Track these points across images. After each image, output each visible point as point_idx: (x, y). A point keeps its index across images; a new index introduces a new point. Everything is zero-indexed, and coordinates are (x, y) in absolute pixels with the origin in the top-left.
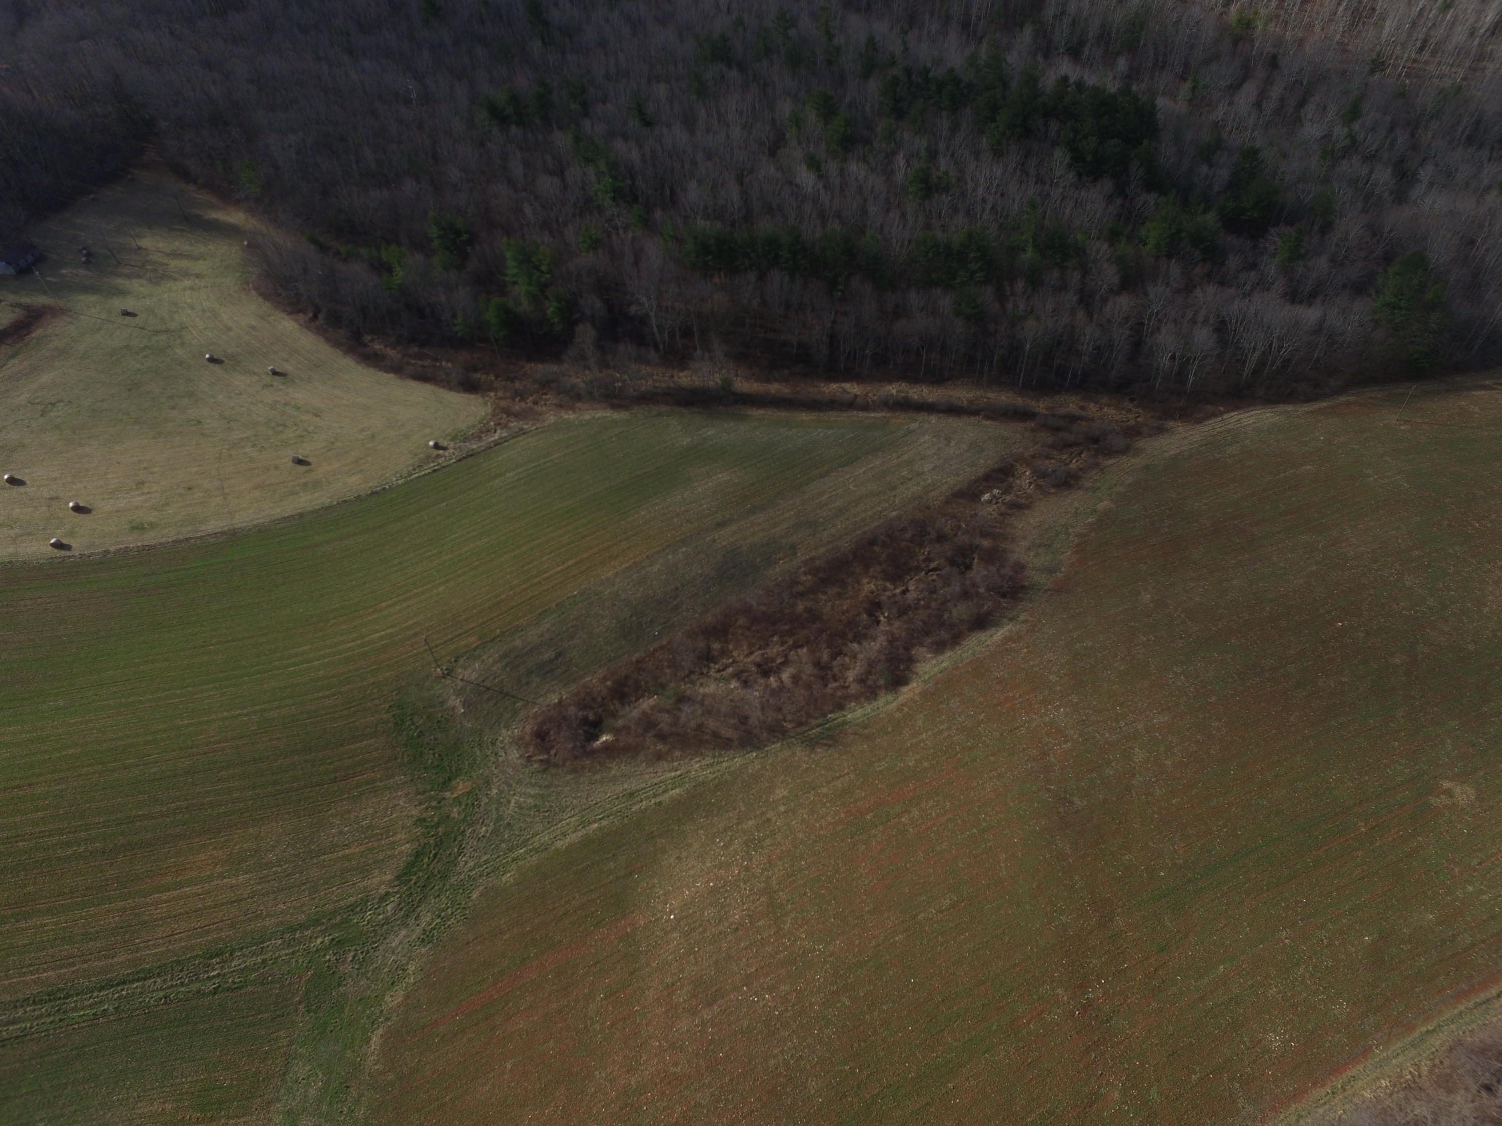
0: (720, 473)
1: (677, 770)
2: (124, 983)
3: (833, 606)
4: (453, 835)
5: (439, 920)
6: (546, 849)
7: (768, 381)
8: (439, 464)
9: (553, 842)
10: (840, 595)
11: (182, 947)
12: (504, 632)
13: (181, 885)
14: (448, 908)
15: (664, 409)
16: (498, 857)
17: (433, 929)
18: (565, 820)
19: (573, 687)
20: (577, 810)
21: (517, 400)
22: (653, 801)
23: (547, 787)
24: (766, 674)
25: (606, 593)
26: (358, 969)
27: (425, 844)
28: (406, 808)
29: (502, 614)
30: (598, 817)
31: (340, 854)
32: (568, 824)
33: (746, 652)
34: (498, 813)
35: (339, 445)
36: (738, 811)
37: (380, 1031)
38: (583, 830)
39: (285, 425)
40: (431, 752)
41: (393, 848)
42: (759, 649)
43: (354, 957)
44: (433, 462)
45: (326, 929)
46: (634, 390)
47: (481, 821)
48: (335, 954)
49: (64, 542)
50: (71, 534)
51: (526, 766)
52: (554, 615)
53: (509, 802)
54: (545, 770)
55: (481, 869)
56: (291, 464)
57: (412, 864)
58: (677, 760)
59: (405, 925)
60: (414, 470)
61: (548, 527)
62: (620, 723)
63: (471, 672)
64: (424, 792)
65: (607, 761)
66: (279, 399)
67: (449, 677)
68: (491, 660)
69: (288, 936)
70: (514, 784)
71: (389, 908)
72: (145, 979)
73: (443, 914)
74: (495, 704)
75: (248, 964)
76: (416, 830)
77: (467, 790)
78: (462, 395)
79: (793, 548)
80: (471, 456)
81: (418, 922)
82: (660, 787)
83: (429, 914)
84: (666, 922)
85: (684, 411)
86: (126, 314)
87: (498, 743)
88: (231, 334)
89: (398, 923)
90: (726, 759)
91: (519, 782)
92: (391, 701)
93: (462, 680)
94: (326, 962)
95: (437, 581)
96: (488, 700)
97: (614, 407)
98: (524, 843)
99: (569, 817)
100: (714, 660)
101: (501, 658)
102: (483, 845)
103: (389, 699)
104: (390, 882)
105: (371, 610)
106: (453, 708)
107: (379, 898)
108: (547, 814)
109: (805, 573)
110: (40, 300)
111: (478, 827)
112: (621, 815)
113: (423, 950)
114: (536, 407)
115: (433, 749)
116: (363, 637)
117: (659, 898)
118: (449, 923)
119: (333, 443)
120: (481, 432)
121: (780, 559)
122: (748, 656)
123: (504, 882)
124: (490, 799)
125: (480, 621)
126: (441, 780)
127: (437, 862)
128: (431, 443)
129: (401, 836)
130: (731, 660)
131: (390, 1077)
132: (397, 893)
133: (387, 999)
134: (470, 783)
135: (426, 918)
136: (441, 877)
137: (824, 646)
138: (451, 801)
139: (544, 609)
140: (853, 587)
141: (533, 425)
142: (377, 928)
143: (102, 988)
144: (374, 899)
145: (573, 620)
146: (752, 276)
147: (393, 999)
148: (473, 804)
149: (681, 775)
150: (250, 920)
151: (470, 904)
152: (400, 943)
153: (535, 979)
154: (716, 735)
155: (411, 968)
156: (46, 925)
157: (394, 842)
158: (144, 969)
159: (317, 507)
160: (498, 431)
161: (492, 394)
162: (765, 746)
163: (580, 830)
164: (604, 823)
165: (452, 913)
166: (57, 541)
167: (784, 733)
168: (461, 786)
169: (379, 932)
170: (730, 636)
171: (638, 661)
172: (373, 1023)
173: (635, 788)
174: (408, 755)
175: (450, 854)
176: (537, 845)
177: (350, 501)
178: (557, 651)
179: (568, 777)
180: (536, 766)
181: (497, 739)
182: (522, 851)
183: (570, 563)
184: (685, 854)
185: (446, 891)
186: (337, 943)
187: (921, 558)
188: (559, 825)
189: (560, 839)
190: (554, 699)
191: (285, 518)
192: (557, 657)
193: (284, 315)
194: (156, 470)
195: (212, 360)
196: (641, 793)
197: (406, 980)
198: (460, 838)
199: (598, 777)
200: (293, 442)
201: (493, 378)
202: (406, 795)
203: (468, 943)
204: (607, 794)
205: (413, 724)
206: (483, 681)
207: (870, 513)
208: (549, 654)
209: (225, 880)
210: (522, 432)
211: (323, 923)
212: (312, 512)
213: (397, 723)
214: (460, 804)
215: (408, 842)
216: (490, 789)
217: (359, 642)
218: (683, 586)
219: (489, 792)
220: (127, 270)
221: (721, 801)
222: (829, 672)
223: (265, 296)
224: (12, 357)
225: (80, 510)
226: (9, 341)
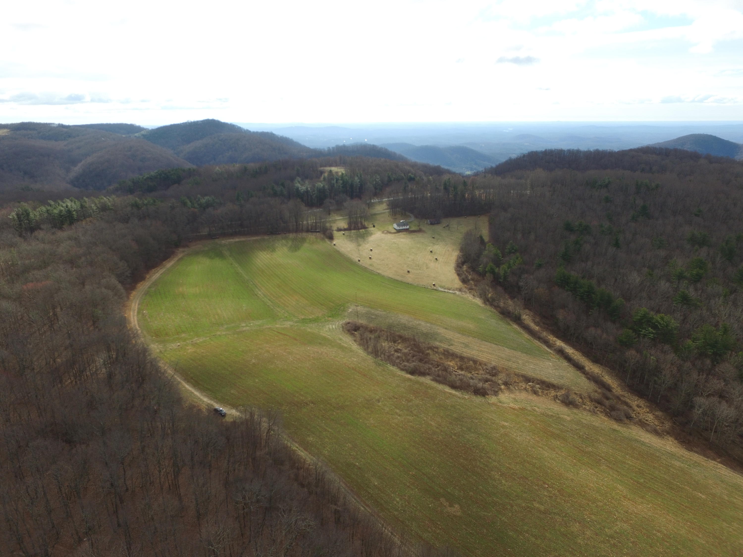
0: (472, 325)
4: (317, 321)
5: (296, 326)
6: (319, 333)
9: (321, 333)
11: (279, 303)
12: (374, 308)
13: (290, 298)
15: (494, 311)
16: (314, 328)
17: (294, 326)
19: (367, 323)
20: (332, 334)
21: (468, 289)
22: (341, 343)
23: (336, 329)
25: (400, 317)
26: (282, 320)
27: (313, 319)
28: (320, 314)
31: (305, 311)
32: (328, 334)
34: (325, 325)
37: (270, 326)
39: (418, 266)
42: (404, 348)
48: (284, 317)
50: (363, 260)
51: (340, 324)
52: (385, 313)
53: (329, 325)
54: (341, 327)
55: (310, 327)
56: (407, 271)
57: (307, 319)
59: (293, 322)
62: (361, 333)
64: (325, 315)
66: (427, 263)
67: (356, 307)
68: (366, 310)
69: (285, 312)
70: (334, 325)
72: (271, 302)
73: (298, 326)
74: (354, 316)
75: (278, 310)
76: (315, 317)
78: (460, 282)
79: (451, 345)
80: (437, 290)
82: (346, 343)
83: (297, 324)
85: (498, 314)
86: (433, 238)
87: (344, 319)
91: (336, 325)
93: (357, 309)
94: (282, 317)
96: (354, 314)
97: (484, 303)
98: (319, 330)
99: (330, 333)
100: (395, 342)
102: (317, 325)
104: (302, 318)
106: (349, 310)
108: (329, 330)
109: (443, 349)
110: (425, 229)
111: (321, 324)
113: (289, 326)
114: (468, 292)
115: (336, 312)
119: (420, 273)
120: (448, 289)
121: (444, 343)
123: (309, 330)
126: (330, 315)
127: (309, 322)
128: (434, 284)
129: (313, 316)
130: (396, 345)
133: (277, 325)
136: (306, 323)
139: (386, 311)
141: (460, 294)
144: (297, 318)
145: (387, 316)
149: (351, 345)
150: (287, 307)
151: (302, 328)
152: (289, 323)
155: (285, 326)
157: (311, 315)
159: (397, 279)
160: (450, 291)
161: (466, 285)
166: (360, 260)
168: (330, 318)
169: (291, 320)
171: (383, 330)
172: (272, 325)
173: (343, 339)
174: (332, 310)
175: (312, 322)
177: (402, 282)
178: (376, 317)
185: (303, 325)
189: (323, 334)
190: (362, 322)
191: (389, 277)
193: (459, 252)
194: (389, 260)
195: (431, 251)
197: (282, 326)
200: (414, 268)
201: (473, 284)
202: (324, 313)
203: (293, 330)
205: (341, 307)
206: (359, 311)
207: (488, 358)
208: (374, 317)
209: (293, 301)
210: (456, 293)
211: (289, 314)
213: (339, 305)
214: (325, 320)
218: (414, 328)
219: (330, 322)
224: (404, 235)
225: (370, 258)
226: (408, 232)
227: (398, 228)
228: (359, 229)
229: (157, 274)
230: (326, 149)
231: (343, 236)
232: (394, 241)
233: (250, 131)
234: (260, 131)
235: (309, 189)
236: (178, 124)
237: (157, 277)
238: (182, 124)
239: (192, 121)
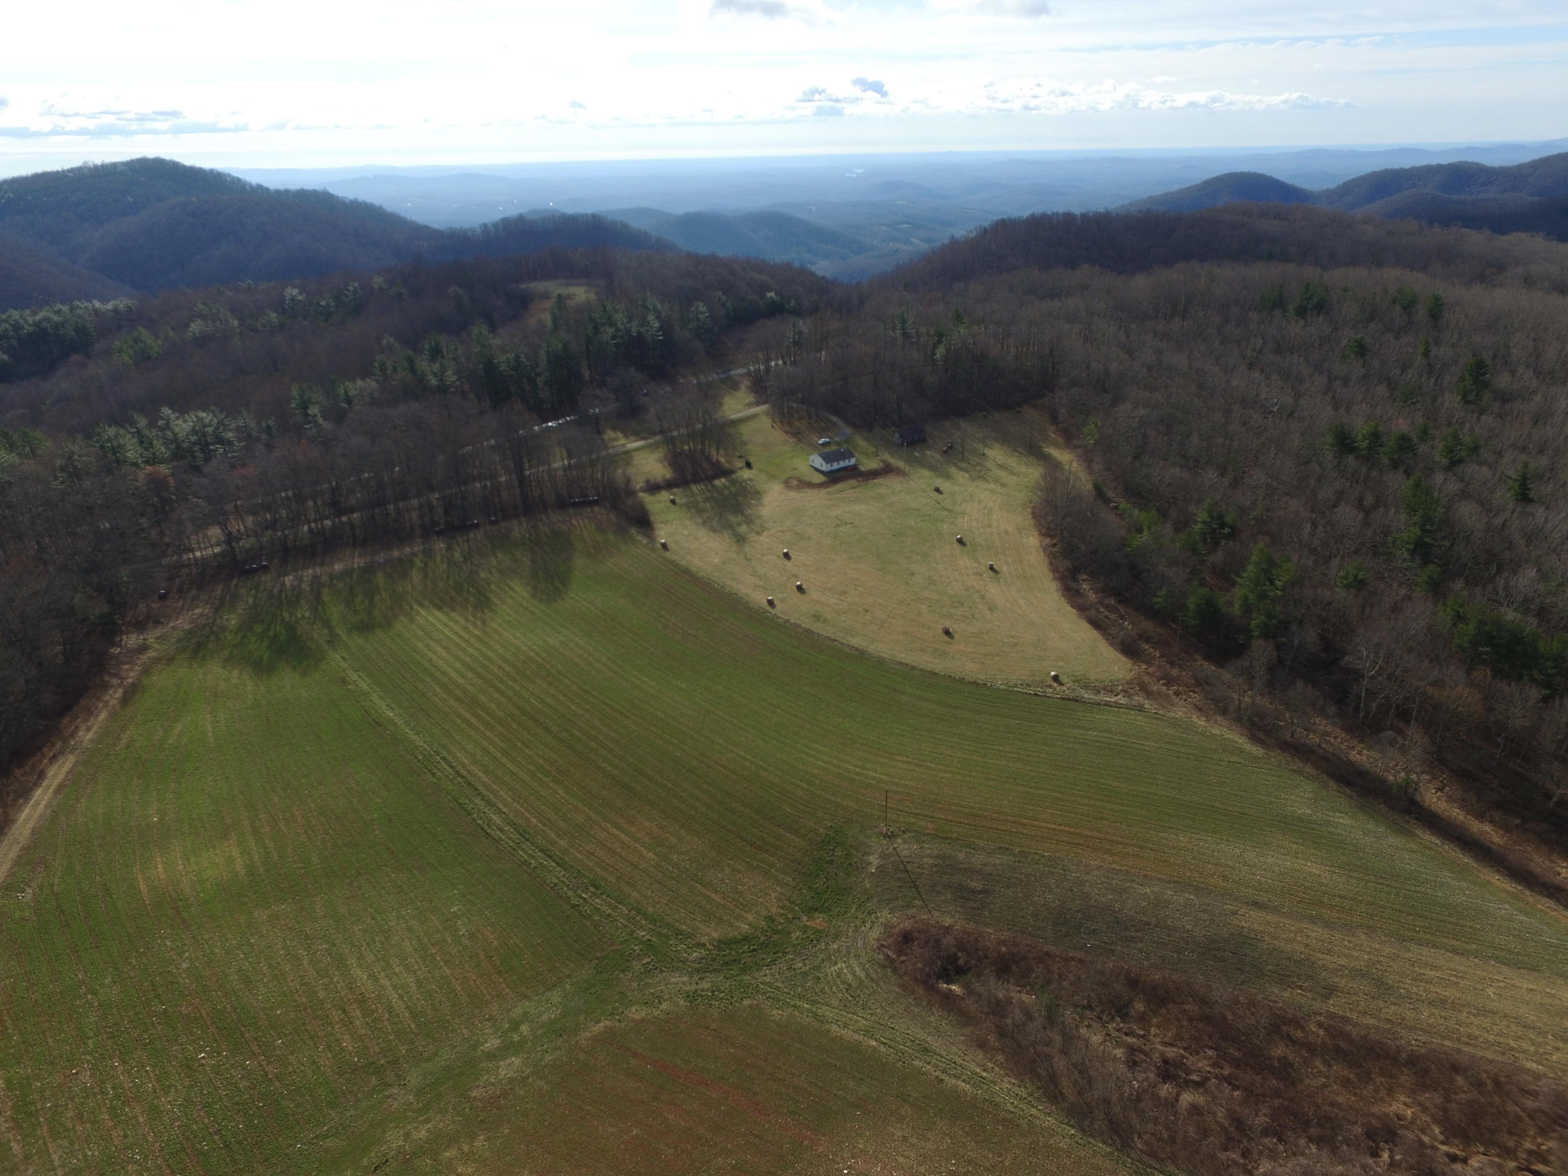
0: (1312, 862)
1: (985, 1070)
2: (551, 857)
3: (1325, 1086)
4: (778, 948)
5: (710, 994)
6: (822, 1022)
7: (1480, 817)
8: (1045, 692)
9: (832, 1023)
10: (1346, 1083)
11: (588, 865)
12: (959, 840)
13: (622, 830)
14: (723, 992)
15: (1309, 769)
16: (787, 993)
17: (702, 996)
18: (858, 1016)
19: (971, 926)
20: (873, 1018)
21: (1162, 682)
22: (937, 1074)
23: (872, 979)
24: (1166, 1076)
25: (1074, 875)
26: (641, 973)
27: (757, 936)
28: (772, 902)
29: (971, 825)
30: (883, 1039)
31: (708, 893)
32: (856, 1021)
33: (1166, 1039)
34: (820, 964)
35: (986, 637)
36: (1000, 1159)
37: (608, 1023)
38: (862, 1037)
39: (962, 604)
40: (824, 880)
41: (738, 920)
42: (1185, 1049)
43: (648, 963)
44: (1042, 688)
45: (654, 930)
46: (1292, 737)
47: (804, 957)
48: (641, 950)
49: (775, 602)
50: (783, 600)
51: (874, 950)
52: (1010, 858)
53: (836, 964)
54: (884, 967)
55: (769, 990)
56: (941, 631)
57: (735, 941)
58: (994, 1063)
59: (691, 975)
60: (1022, 685)
61: (1079, 790)
62: (979, 988)
63: (905, 848)
64: (792, 903)
65: (937, 1006)
66: (976, 586)
67: (888, 839)
68: (929, 852)
69: (633, 912)
70: (852, 955)
71: (694, 955)
72: (559, 865)
73: (716, 993)
74: (900, 887)
75: (602, 907)
76: (761, 922)
77: (819, 928)
78: (1117, 654)
79: (1330, 991)
80: (1077, 701)
81: (699, 982)
82: (956, 1069)
83: (710, 984)
84: (836, 1169)
85: (1331, 783)
86: (937, 490)
87: (873, 916)
88: (988, 530)
89: (690, 970)
90: (1040, 1108)
91: (857, 957)
92: (836, 823)
93: (895, 849)
94: (632, 949)
95: (951, 769)
96: (899, 879)
97: (1254, 739)
98: (814, 1002)
99: (863, 1017)
100: (1125, 1017)
101: (938, 857)
102: (788, 975)
103: (836, 821)
104: (713, 939)
105: (888, 755)
106: (869, 864)
107: (697, 943)
108: (850, 998)
109: (1320, 1025)
110: (900, 464)
111: (799, 960)
112: (900, 1056)
113: (682, 1003)
114: (1174, 697)
115: (827, 880)
116: (863, 768)
117: (854, 1148)
118: (714, 1003)
119: (983, 633)
120: (1104, 689)
121: (1300, 987)
122: (1164, 1044)
123: (772, 1014)
124: (826, 949)
125: (950, 818)
126: (811, 904)
127: (751, 956)
128: (1053, 673)
129: (750, 917)
130: (1142, 1033)
131: (582, 1056)
132: (709, 950)
133: (634, 1009)
134: (826, 925)
135: (705, 985)
136: (741, 968)
137: (1266, 1111)
138: (801, 925)
139: (1007, 846)
140: (1377, 1091)
141: (1155, 709)
142: (676, 960)
143: (541, 851)
144: (694, 940)
145: (1022, 874)
146: (1535, 693)
147: (636, 1013)
148: (812, 941)
149: (984, 1078)
150: (628, 883)
151: (737, 1005)
152: (676, 984)
153: (713, 1099)
154: (1053, 1078)
155: (665, 1006)
156: (558, 794)
157: (742, 917)
158: (564, 859)
159: (928, 669)
160: (1119, 697)
161: (1144, 666)
162: (1093, 1137)
163: (859, 1035)
164: (882, 1048)
165: (722, 998)
166: (772, 600)
167: (1125, 1145)
168: (819, 921)
169: (674, 963)
170: (1163, 1011)
171: (1047, 954)
172: (611, 1014)
173: (933, 1047)
174: (808, 869)
175: (763, 959)
176: (820, 1012)
177: (955, 678)
178: (986, 887)
179: (896, 988)
180: (881, 957)
181: (876, 913)
182: (806, 1006)
183: (1067, 829)
184: (914, 1141)
185: (735, 980)
186: (649, 945)
187: (1528, 1145)
188: (849, 1016)
189: (839, 1026)
190: (947, 921)
191: (901, 663)
192: (980, 892)
193: (1036, 533)
194: (860, 589)
195: (960, 541)
196: (935, 1057)
197: (654, 1010)
198: (780, 955)
199: (916, 1010)
200: (956, 617)
201: (1158, 655)
202: (782, 894)
203: (708, 1028)
204: (908, 1029)
205: (833, 851)
206: (908, 862)
207: (1491, 1038)
208: (976, 885)
209: (642, 848)
210: (1140, 708)
211: (656, 925)
212: (922, 670)
213: (824, 841)
214: (806, 932)
215: (749, 925)
216: (833, 942)
217: (857, 769)
218: (1156, 925)
219: (830, 944)
220: (963, 465)
221: (995, 1136)
222: (1245, 1141)
223: (1034, 515)
224: (853, 488)
225: (800, 589)
226: (860, 479)
227: (825, 467)
228: (710, 479)
229: (39, 792)
230: (479, 231)
231: (673, 507)
232: (837, 512)
233: (267, 189)
234: (294, 184)
235: (523, 359)
236: (57, 172)
237: (39, 811)
238: (69, 171)
239: (98, 162)
